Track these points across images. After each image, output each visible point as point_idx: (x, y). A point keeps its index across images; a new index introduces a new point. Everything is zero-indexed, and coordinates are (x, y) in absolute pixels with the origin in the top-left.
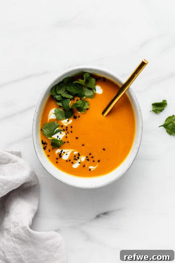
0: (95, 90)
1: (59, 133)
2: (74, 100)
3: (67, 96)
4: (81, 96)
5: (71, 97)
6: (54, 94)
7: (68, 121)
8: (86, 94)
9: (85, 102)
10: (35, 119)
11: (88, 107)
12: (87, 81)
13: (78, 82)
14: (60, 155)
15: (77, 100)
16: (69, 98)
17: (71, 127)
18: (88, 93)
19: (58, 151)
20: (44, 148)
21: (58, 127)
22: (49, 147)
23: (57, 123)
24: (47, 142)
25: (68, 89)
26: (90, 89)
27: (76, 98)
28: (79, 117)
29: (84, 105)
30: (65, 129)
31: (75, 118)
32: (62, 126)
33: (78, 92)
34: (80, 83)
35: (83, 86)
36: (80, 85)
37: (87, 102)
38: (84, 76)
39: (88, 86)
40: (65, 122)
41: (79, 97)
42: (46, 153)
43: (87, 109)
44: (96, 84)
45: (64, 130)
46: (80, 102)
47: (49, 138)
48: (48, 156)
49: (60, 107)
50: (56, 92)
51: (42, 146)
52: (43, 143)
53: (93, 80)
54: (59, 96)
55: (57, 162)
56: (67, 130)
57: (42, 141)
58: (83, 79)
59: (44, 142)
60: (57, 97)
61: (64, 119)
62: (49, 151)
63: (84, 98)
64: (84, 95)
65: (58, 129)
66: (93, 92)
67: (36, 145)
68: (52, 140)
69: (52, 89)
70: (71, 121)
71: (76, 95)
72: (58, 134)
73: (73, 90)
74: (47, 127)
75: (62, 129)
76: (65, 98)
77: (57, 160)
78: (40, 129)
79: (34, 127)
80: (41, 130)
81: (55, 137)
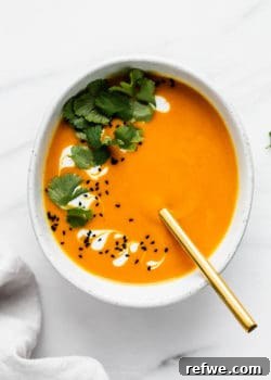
0: (155, 105)
1: (82, 196)
2: (110, 125)
3: (97, 118)
4: (126, 118)
5: (105, 121)
6: (70, 116)
7: (100, 170)
8: (135, 113)
9: (133, 129)
10: (33, 168)
11: (140, 139)
12: (137, 87)
13: (118, 88)
14: (87, 242)
15: (118, 126)
16: (100, 124)
17: (107, 182)
18: (139, 111)
19: (82, 233)
20: (54, 228)
21: (80, 183)
22: (63, 225)
23: (78, 176)
24: (58, 214)
25: (99, 104)
26: (145, 103)
27: (116, 122)
28: (123, 160)
29: (133, 136)
30: (94, 187)
31: (114, 162)
32: (88, 182)
33: (119, 110)
34: (123, 90)
35: (129, 97)
36: (122, 94)
37: (137, 129)
38: (131, 75)
39: (141, 96)
40: (94, 173)
41: (122, 119)
42: (58, 237)
43: (140, 143)
44: (155, 93)
45: (92, 190)
46: (123, 129)
47: (63, 207)
48: (62, 243)
49: (83, 141)
50: (73, 111)
51: (48, 224)
52: (51, 217)
53: (150, 84)
54: (81, 120)
55: (80, 257)
56: (97, 189)
57: (49, 214)
58: (128, 81)
59: (52, 214)
60: (77, 122)
61: (91, 166)
62: (64, 233)
63: (133, 121)
64: (131, 117)
65: (79, 187)
66: (151, 109)
67: (35, 221)
68: (69, 211)
69: (65, 106)
70: (105, 170)
71: (115, 116)
72: (81, 198)
73: (109, 106)
74: (56, 186)
75: (88, 187)
76: (93, 124)
77: (82, 251)
78: (42, 188)
79: (31, 185)
80: (46, 191)
81: (74, 204)
